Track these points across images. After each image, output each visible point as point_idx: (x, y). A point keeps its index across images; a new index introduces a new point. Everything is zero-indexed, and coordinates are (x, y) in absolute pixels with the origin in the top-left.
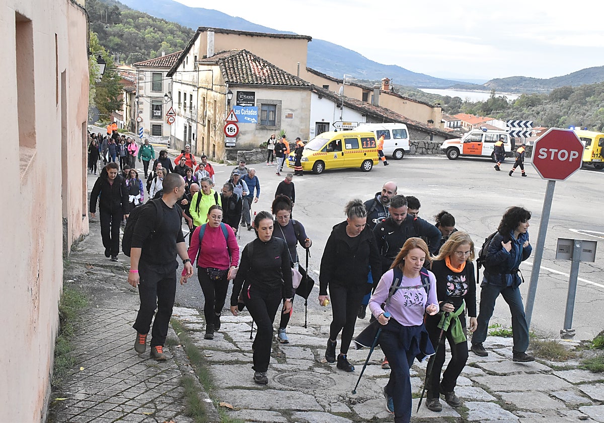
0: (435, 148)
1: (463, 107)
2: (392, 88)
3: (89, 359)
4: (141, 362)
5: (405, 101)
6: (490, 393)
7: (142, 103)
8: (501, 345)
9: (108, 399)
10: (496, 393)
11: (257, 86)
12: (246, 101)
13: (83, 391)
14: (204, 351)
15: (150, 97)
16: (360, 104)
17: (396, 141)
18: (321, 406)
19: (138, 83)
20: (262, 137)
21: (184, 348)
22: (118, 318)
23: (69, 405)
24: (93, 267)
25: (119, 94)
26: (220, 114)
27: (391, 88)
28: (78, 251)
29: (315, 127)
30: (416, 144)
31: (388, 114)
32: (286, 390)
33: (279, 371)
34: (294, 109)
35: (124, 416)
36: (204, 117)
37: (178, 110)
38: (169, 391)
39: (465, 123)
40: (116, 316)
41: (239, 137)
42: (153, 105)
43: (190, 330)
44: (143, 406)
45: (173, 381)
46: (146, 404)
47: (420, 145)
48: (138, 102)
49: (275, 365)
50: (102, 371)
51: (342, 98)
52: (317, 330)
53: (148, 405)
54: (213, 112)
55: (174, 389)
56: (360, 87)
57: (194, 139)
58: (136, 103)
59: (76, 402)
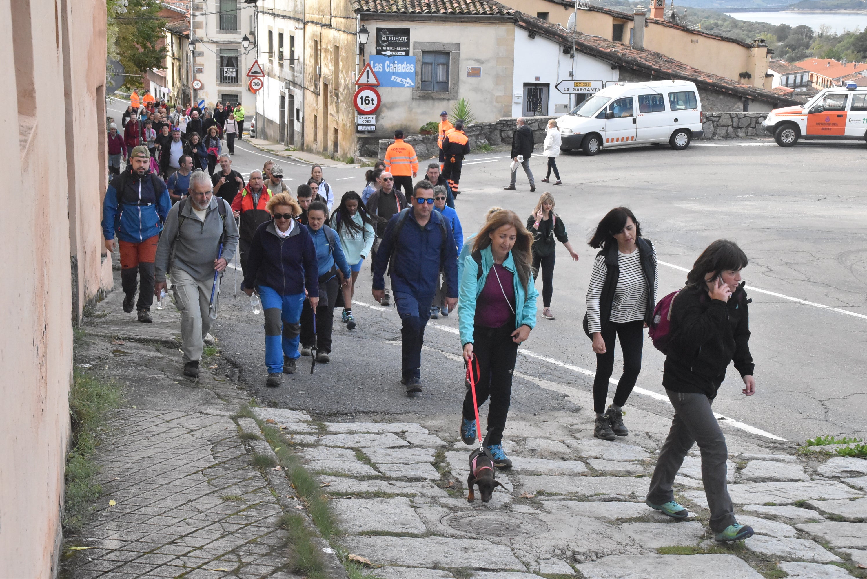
0: (752, 125)
1: (815, 45)
2: (673, 15)
3: (124, 489)
4: (213, 492)
5: (695, 38)
6: (831, 549)
7: (201, 54)
8: (857, 472)
9: (158, 548)
10: (841, 550)
11: (415, 18)
12: (395, 45)
13: (116, 536)
14: (322, 477)
15: (216, 42)
16: (608, 47)
17: (676, 114)
18: (523, 563)
19: (194, 16)
20: (424, 113)
21: (286, 472)
22: (170, 425)
23: (93, 556)
24: (124, 342)
25: (159, 38)
26: (347, 72)
27: (670, 13)
28: (97, 317)
29: (522, 92)
30: (714, 119)
31: (661, 63)
32: (461, 537)
33: (451, 509)
34: (482, 57)
35: (187, 573)
36: (317, 77)
37: (267, 65)
38: (260, 536)
39: (818, 77)
40: (167, 421)
41: (383, 115)
42: (222, 58)
43: (295, 445)
44: (217, 558)
45: (268, 520)
46: (223, 555)
47: (722, 121)
48: (193, 52)
49: (444, 499)
50: (147, 506)
51: (574, 36)
52: (519, 445)
53: (226, 556)
54: (332, 67)
55: (270, 533)
56: (609, 13)
57: (298, 119)
58: (190, 54)
59: (104, 552)
